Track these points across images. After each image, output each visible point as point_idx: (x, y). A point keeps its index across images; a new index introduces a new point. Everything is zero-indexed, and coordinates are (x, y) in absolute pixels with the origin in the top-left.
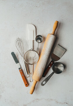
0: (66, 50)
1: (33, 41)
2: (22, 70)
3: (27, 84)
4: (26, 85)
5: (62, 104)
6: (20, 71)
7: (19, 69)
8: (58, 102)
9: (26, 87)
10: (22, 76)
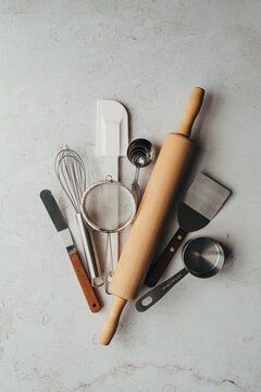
0: (231, 193)
1: (120, 158)
2: (78, 253)
3: (97, 304)
4: (94, 306)
5: (217, 384)
6: (71, 256)
7: (69, 249)
8: (200, 379)
9: (94, 312)
10: (78, 275)
